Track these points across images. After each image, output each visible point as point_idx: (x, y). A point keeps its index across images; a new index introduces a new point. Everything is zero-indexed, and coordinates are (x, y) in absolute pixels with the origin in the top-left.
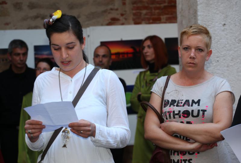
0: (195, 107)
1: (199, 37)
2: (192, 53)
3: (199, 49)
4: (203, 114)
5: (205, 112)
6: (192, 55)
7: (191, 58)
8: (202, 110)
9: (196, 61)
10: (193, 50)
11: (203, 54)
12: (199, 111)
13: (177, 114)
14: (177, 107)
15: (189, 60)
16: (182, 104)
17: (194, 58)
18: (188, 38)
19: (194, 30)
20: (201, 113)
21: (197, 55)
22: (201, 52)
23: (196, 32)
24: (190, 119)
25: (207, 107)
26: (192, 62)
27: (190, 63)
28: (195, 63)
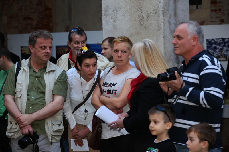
0: (112, 88)
1: (123, 44)
2: (119, 54)
3: (124, 52)
4: (115, 92)
5: (116, 91)
6: (119, 55)
7: (118, 57)
8: (115, 90)
9: (122, 59)
10: (120, 52)
11: (126, 54)
12: (113, 90)
13: (105, 92)
14: (106, 87)
15: (118, 58)
16: (108, 86)
17: (120, 57)
18: (116, 45)
19: (120, 40)
20: (114, 91)
21: (123, 55)
22: (125, 53)
23: (121, 41)
24: (110, 95)
25: (118, 88)
26: (119, 59)
27: (118, 60)
28: (121, 60)
